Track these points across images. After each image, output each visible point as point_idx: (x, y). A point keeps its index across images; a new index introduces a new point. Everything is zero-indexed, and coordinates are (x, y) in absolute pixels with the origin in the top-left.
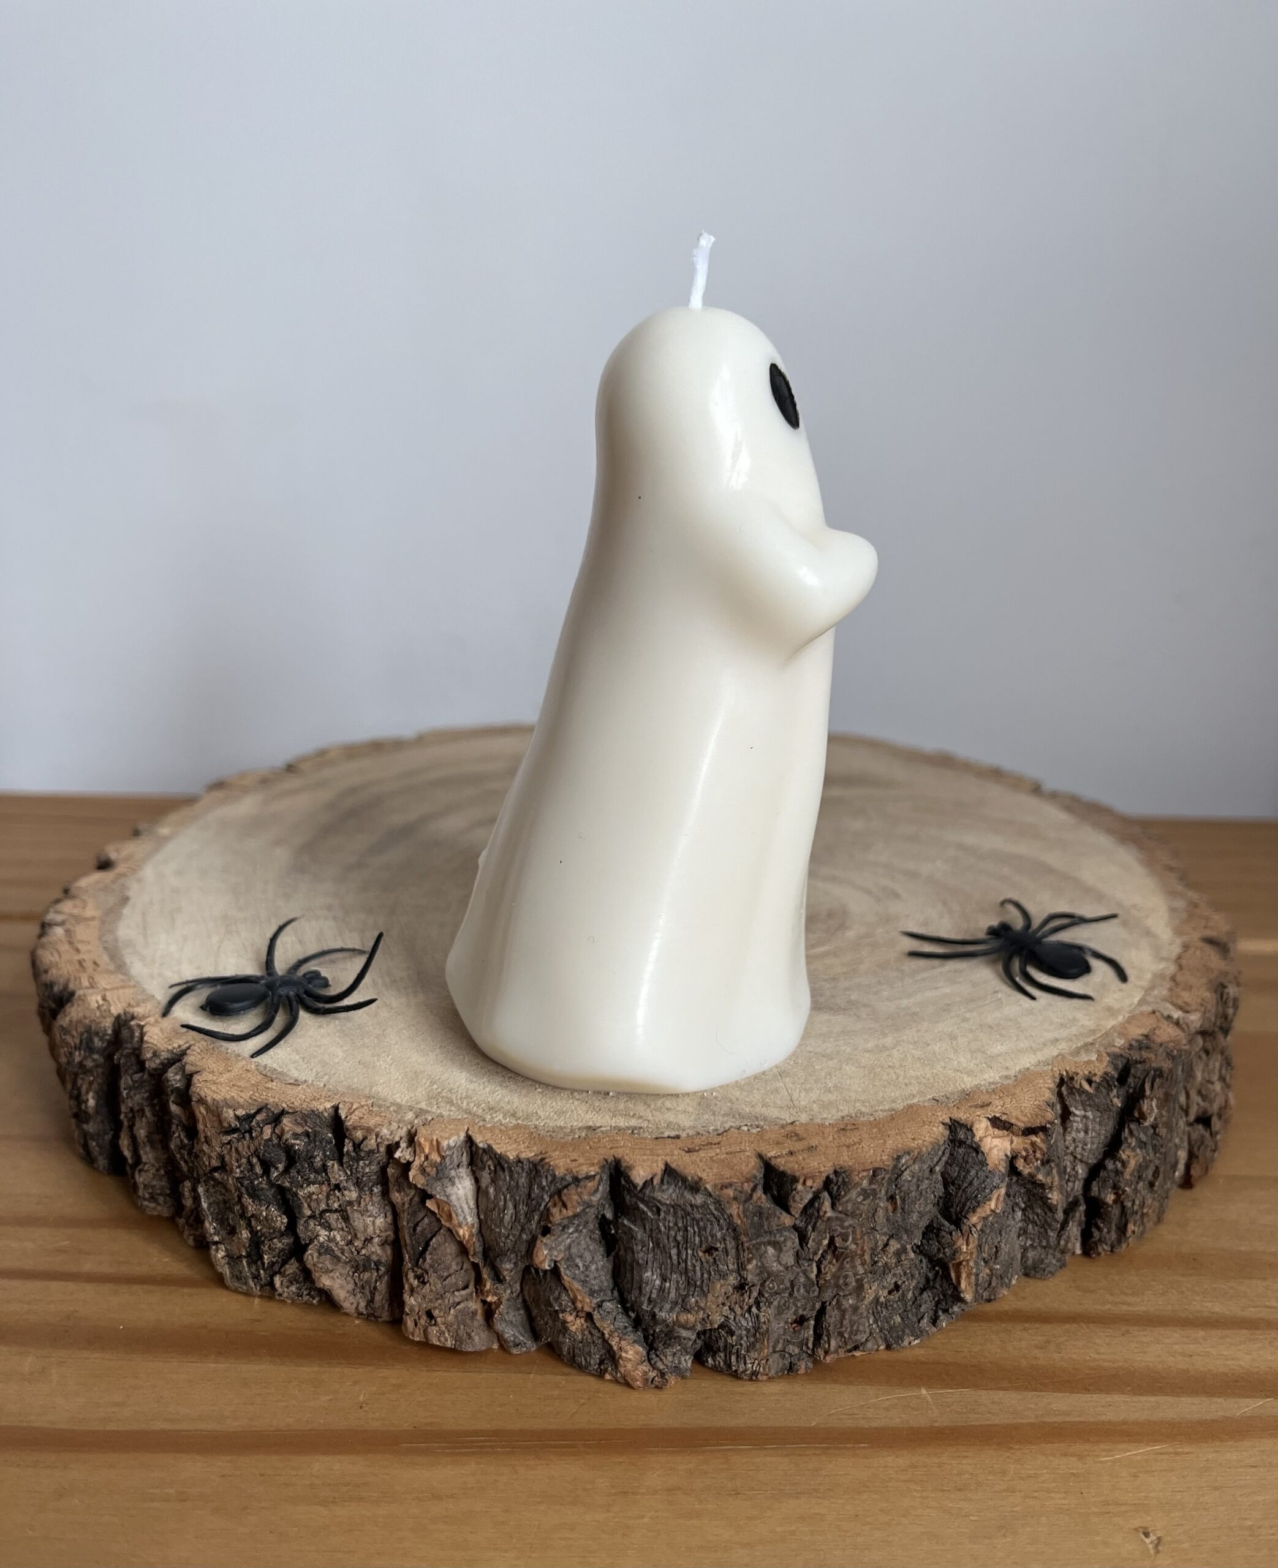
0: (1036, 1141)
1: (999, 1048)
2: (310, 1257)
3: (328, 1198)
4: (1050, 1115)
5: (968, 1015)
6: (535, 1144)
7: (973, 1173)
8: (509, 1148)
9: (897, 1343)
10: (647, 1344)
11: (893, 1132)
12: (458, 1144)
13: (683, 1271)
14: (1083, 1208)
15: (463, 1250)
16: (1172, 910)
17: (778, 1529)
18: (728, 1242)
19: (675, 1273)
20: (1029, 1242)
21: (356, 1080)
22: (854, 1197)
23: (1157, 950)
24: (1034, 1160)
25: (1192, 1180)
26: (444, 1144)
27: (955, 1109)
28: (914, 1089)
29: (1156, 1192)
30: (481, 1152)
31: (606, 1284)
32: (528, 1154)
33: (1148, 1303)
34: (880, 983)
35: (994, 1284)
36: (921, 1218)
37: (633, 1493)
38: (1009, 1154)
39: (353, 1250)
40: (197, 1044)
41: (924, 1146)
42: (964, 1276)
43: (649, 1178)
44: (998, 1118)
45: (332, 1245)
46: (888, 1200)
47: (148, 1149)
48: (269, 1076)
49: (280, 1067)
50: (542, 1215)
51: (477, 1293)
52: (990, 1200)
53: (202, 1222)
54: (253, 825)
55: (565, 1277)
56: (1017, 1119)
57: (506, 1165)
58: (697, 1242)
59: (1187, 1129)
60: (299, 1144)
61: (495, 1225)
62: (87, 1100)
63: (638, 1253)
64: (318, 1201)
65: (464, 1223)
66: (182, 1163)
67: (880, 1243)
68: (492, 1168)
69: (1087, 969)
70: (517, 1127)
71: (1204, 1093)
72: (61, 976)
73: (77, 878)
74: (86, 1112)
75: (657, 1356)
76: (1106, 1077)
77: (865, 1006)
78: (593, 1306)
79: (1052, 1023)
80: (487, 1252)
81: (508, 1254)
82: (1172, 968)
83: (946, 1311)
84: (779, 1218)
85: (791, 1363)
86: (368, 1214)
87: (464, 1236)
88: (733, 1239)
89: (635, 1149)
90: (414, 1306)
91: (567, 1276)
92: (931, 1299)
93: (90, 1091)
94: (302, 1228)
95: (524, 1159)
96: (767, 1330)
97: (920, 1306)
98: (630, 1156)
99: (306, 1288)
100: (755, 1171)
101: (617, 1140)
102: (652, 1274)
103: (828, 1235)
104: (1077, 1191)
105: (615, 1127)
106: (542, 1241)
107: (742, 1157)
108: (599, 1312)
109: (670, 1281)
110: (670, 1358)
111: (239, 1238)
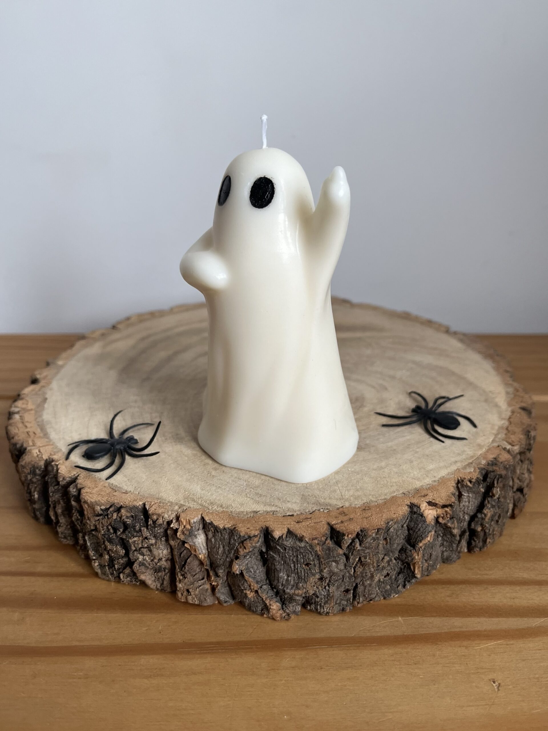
0: (447, 511)
1: (431, 467)
2: (135, 567)
3: (142, 542)
4: (453, 499)
5: (418, 450)
6: (231, 520)
7: (420, 525)
8: (220, 523)
9: (388, 597)
10: (281, 602)
11: (385, 511)
12: (198, 520)
13: (296, 573)
14: (467, 534)
16: (507, 393)
17: (339, 684)
18: (315, 561)
19: (293, 574)
20: (445, 549)
21: (152, 490)
22: (369, 541)
23: (500, 413)
24: (446, 518)
25: (515, 515)
26: (192, 521)
27: (412, 498)
28: (394, 488)
29: (499, 524)
30: (208, 524)
31: (263, 578)
32: (228, 526)
33: (496, 574)
34: (379, 434)
35: (429, 569)
36: (398, 546)
37: (277, 669)
38: (436, 516)
39: (154, 563)
40: (82, 474)
41: (399, 517)
42: (416, 568)
43: (281, 535)
44: (431, 501)
45: (145, 562)
46: (384, 540)
47: (62, 517)
48: (114, 489)
49: (119, 485)
50: (235, 551)
51: (208, 581)
52: (427, 537)
53: (88, 551)
54: (100, 358)
55: (246, 576)
56: (439, 501)
57: (219, 530)
58: (302, 561)
59: (513, 495)
60: (129, 521)
61: (215, 555)
62: (34, 495)
63: (277, 566)
64: (138, 544)
65: (202, 553)
66: (78, 526)
67: (381, 558)
68: (213, 531)
70: (223, 512)
71: (520, 478)
72: (20, 440)
73: (23, 389)
74: (34, 500)
75: (286, 607)
76: (477, 479)
77: (373, 446)
78: (258, 588)
79: (454, 453)
80: (212, 565)
81: (221, 566)
82: (507, 423)
83: (409, 581)
84: (337, 551)
85: (343, 608)
86: (160, 549)
87: (202, 558)
88: (318, 560)
89: (275, 522)
90: (181, 587)
91: (247, 576)
92: (403, 577)
93: (36, 491)
94: (131, 555)
95: (227, 528)
96: (333, 595)
97: (398, 581)
98: (272, 525)
99: (134, 579)
100: (326, 532)
101: (267, 518)
102: (283, 574)
103: (358, 557)
104: (465, 526)
105: (265, 511)
106: (235, 562)
107: (321, 525)
108: (260, 590)
109: (291, 577)
110: (291, 608)
111: (104, 559)
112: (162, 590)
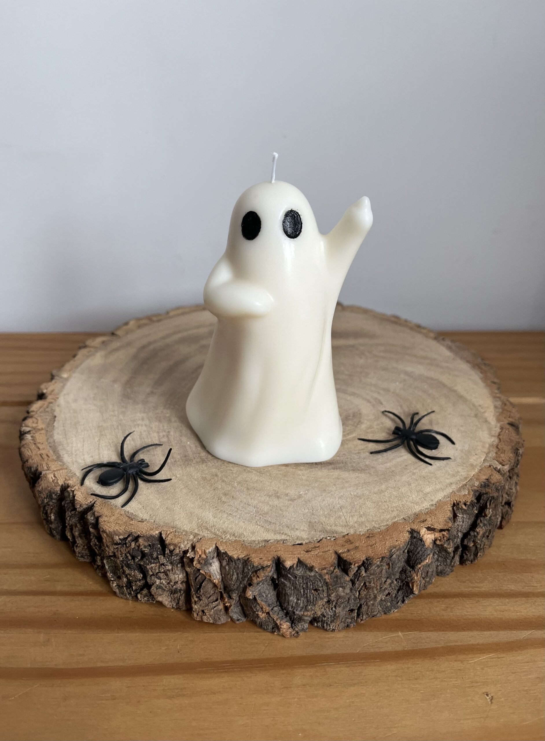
0: (444, 534)
1: (428, 489)
2: (153, 590)
3: (159, 568)
4: (450, 524)
5: (415, 471)
6: (244, 550)
7: (419, 548)
8: (234, 553)
9: (388, 612)
10: (291, 621)
11: (388, 538)
12: (213, 550)
13: (306, 597)
14: (460, 550)
16: (496, 407)
17: (348, 701)
18: (324, 588)
19: (303, 598)
20: (439, 563)
21: (167, 518)
22: (374, 568)
23: (490, 429)
24: (443, 540)
25: (503, 526)
26: (207, 551)
27: (413, 523)
28: (395, 513)
29: (489, 539)
30: (222, 553)
31: (275, 601)
32: (242, 556)
33: (485, 587)
35: (426, 585)
36: (399, 569)
37: (290, 687)
39: (170, 586)
40: (98, 500)
41: (401, 544)
42: (415, 586)
43: (292, 565)
44: (430, 527)
45: (162, 585)
46: (387, 565)
47: (79, 539)
48: (131, 517)
49: (135, 512)
50: (249, 579)
51: (222, 603)
52: (426, 560)
53: (106, 572)
55: (259, 601)
56: (437, 527)
57: (233, 560)
58: (311, 587)
59: (502, 508)
60: (147, 550)
61: (229, 580)
62: (51, 516)
63: (287, 591)
64: (155, 569)
65: (216, 579)
67: (383, 581)
68: (227, 560)
70: (236, 541)
71: (508, 493)
72: (34, 463)
73: (31, 404)
74: (50, 520)
75: (295, 626)
76: (472, 502)
77: (373, 467)
78: (270, 609)
79: (449, 474)
80: (225, 588)
81: (235, 591)
82: (497, 441)
83: (408, 597)
84: (344, 578)
85: (347, 625)
86: (176, 574)
87: (216, 582)
88: (326, 586)
89: (285, 551)
90: (197, 609)
92: (402, 594)
93: (52, 513)
94: (149, 579)
95: (241, 558)
96: (339, 615)
97: (398, 598)
98: (284, 555)
99: (151, 599)
100: (334, 561)
101: (277, 547)
102: (293, 598)
103: (363, 582)
104: (459, 542)
105: (276, 540)
106: (249, 589)
107: (329, 554)
108: (272, 612)
109: (300, 601)
110: (300, 626)
111: (122, 581)
112: (178, 608)
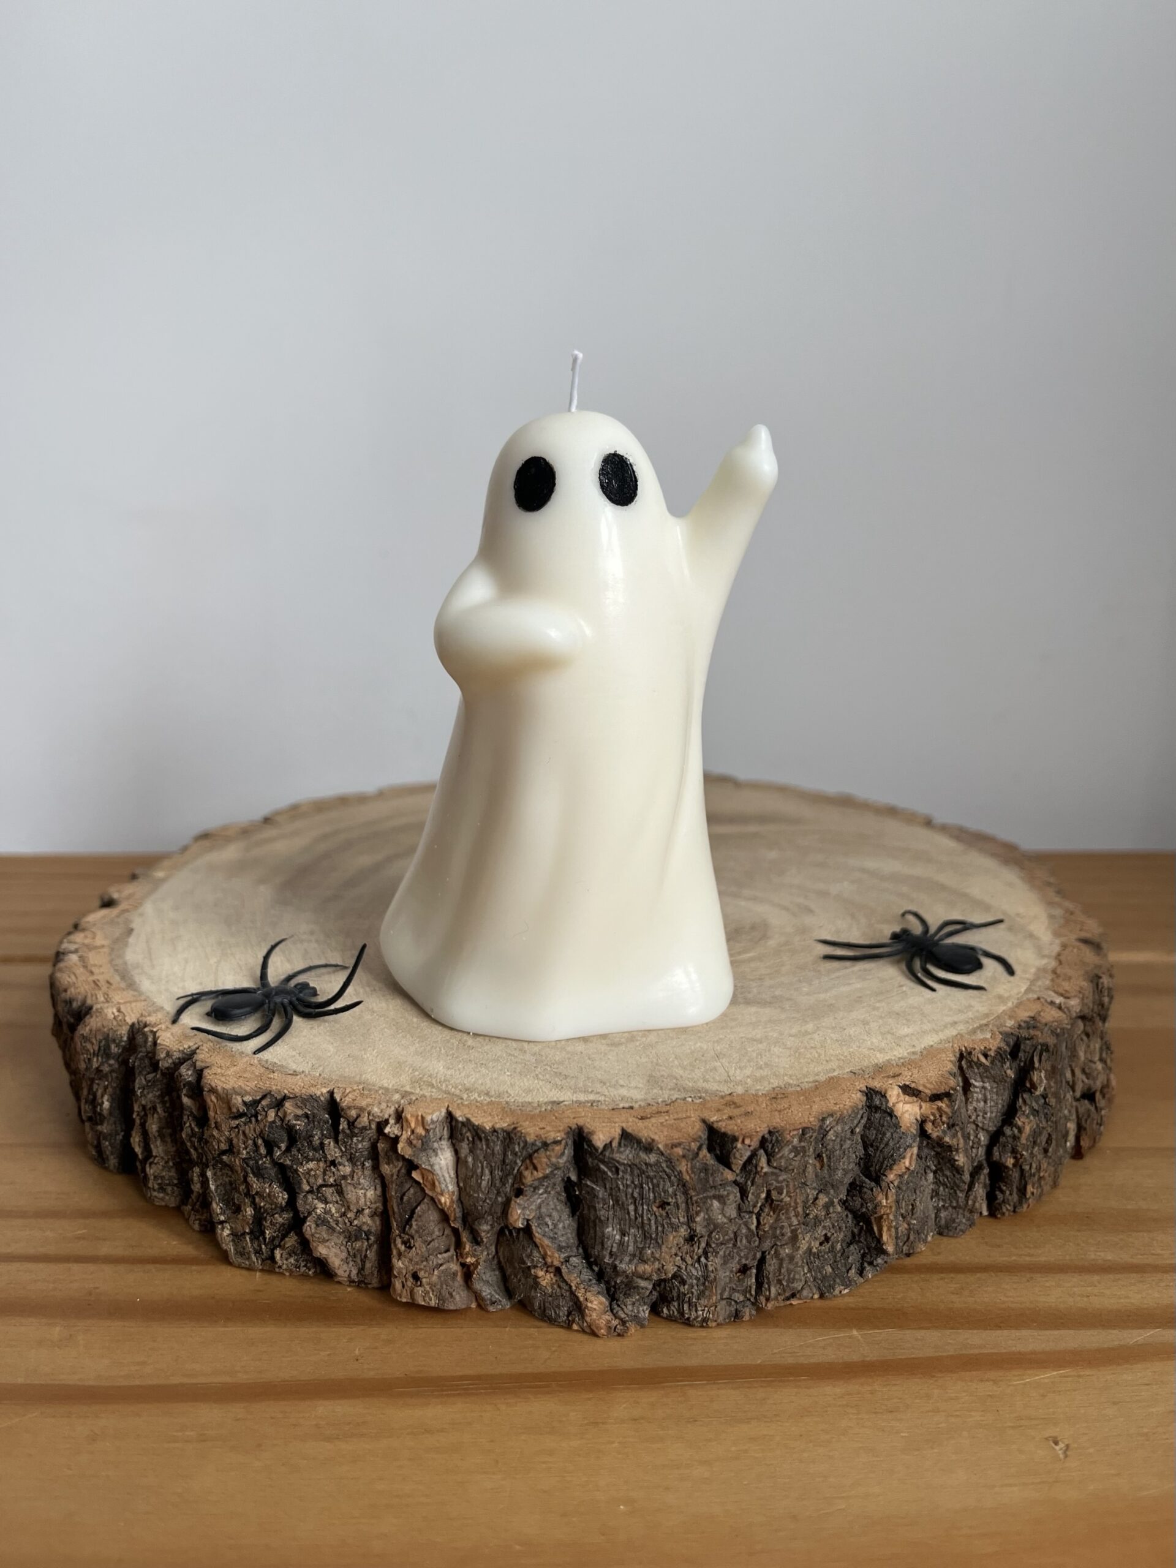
0: (942, 1106)
1: (906, 1030)
2: (308, 1228)
3: (324, 1173)
4: (952, 1082)
5: (878, 1005)
6: (507, 1116)
7: (888, 1135)
8: (486, 1120)
9: (829, 1292)
10: (609, 1295)
11: (817, 1099)
12: (440, 1119)
13: (640, 1226)
14: (986, 1171)
15: (445, 1217)
16: (1051, 917)
18: (678, 1197)
19: (633, 1228)
20: (941, 1204)
21: (347, 1070)
22: (786, 1153)
23: (1039, 950)
24: (941, 1124)
25: (1083, 1151)
26: (428, 1118)
27: (870, 1079)
28: (834, 1064)
29: (1050, 1157)
30: (460, 1125)
31: (572, 1241)
32: (503, 1124)
33: (1047, 1254)
34: (800, 981)
35: (912, 1238)
36: (845, 1175)
37: (602, 1423)
38: (919, 1118)
39: (347, 1221)
40: (205, 1045)
41: (845, 1109)
42: (885, 1229)
43: (608, 1141)
44: (908, 1086)
45: (328, 1217)
46: (815, 1158)
47: (159, 1143)
48: (270, 1068)
49: (280, 1061)
50: (515, 1178)
51: (457, 1257)
52: (904, 1158)
53: (209, 1205)
54: (239, 868)
55: (537, 1235)
56: (925, 1086)
57: (483, 1135)
58: (651, 1198)
59: (1075, 1103)
60: (300, 1125)
61: (474, 1191)
62: (103, 1103)
63: (600, 1210)
64: (316, 1177)
65: (446, 1191)
66: (192, 1150)
67: (811, 1197)
68: (471, 1139)
69: (979, 966)
70: (491, 1103)
71: (1087, 1070)
72: (79, 993)
73: (85, 914)
74: (100, 1114)
75: (618, 1306)
76: (1000, 1052)
77: (788, 999)
78: (562, 1260)
79: (950, 1009)
80: (466, 1217)
81: (486, 1216)
82: (1053, 964)
83: (871, 1263)
84: (722, 1173)
85: (736, 1310)
86: (361, 1187)
87: (445, 1203)
88: (683, 1194)
89: (595, 1118)
90: (402, 1269)
91: (538, 1233)
92: (858, 1251)
93: (105, 1093)
94: (301, 1203)
95: (499, 1128)
97: (848, 1258)
98: (589, 1122)
99: (303, 1261)
100: (700, 1134)
101: (579, 1112)
102: (613, 1230)
103: (765, 1189)
104: (981, 1156)
105: (576, 1102)
106: (515, 1202)
107: (688, 1122)
108: (566, 1266)
109: (629, 1235)
110: (630, 1307)
111: (243, 1216)
